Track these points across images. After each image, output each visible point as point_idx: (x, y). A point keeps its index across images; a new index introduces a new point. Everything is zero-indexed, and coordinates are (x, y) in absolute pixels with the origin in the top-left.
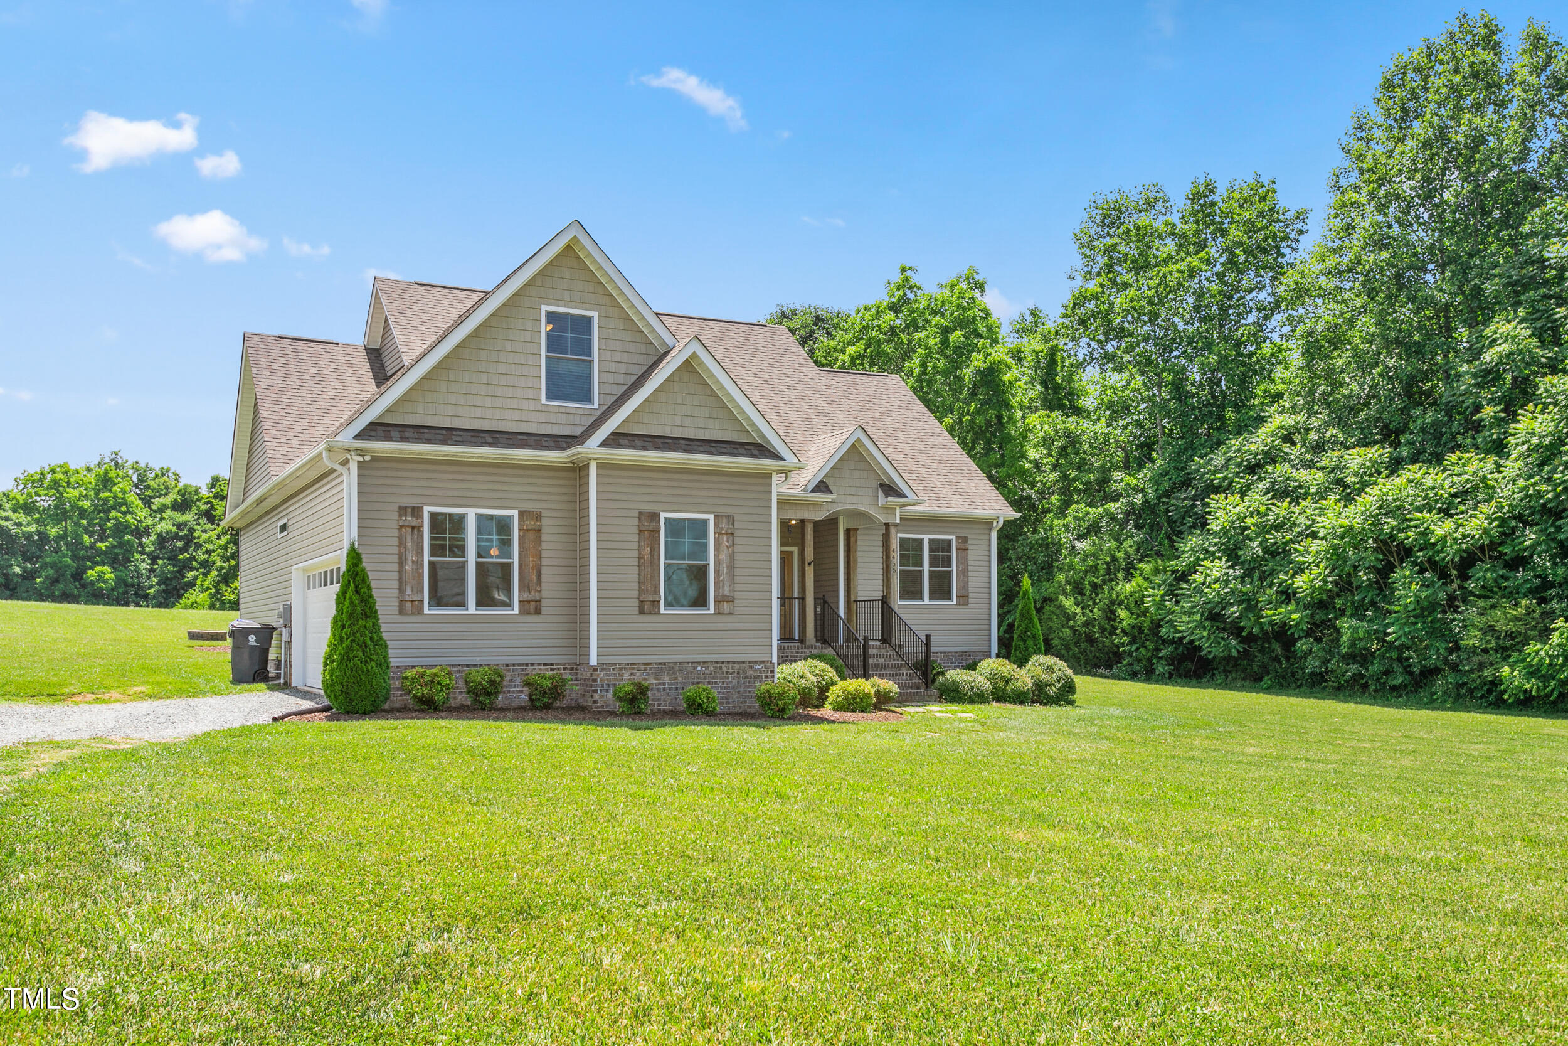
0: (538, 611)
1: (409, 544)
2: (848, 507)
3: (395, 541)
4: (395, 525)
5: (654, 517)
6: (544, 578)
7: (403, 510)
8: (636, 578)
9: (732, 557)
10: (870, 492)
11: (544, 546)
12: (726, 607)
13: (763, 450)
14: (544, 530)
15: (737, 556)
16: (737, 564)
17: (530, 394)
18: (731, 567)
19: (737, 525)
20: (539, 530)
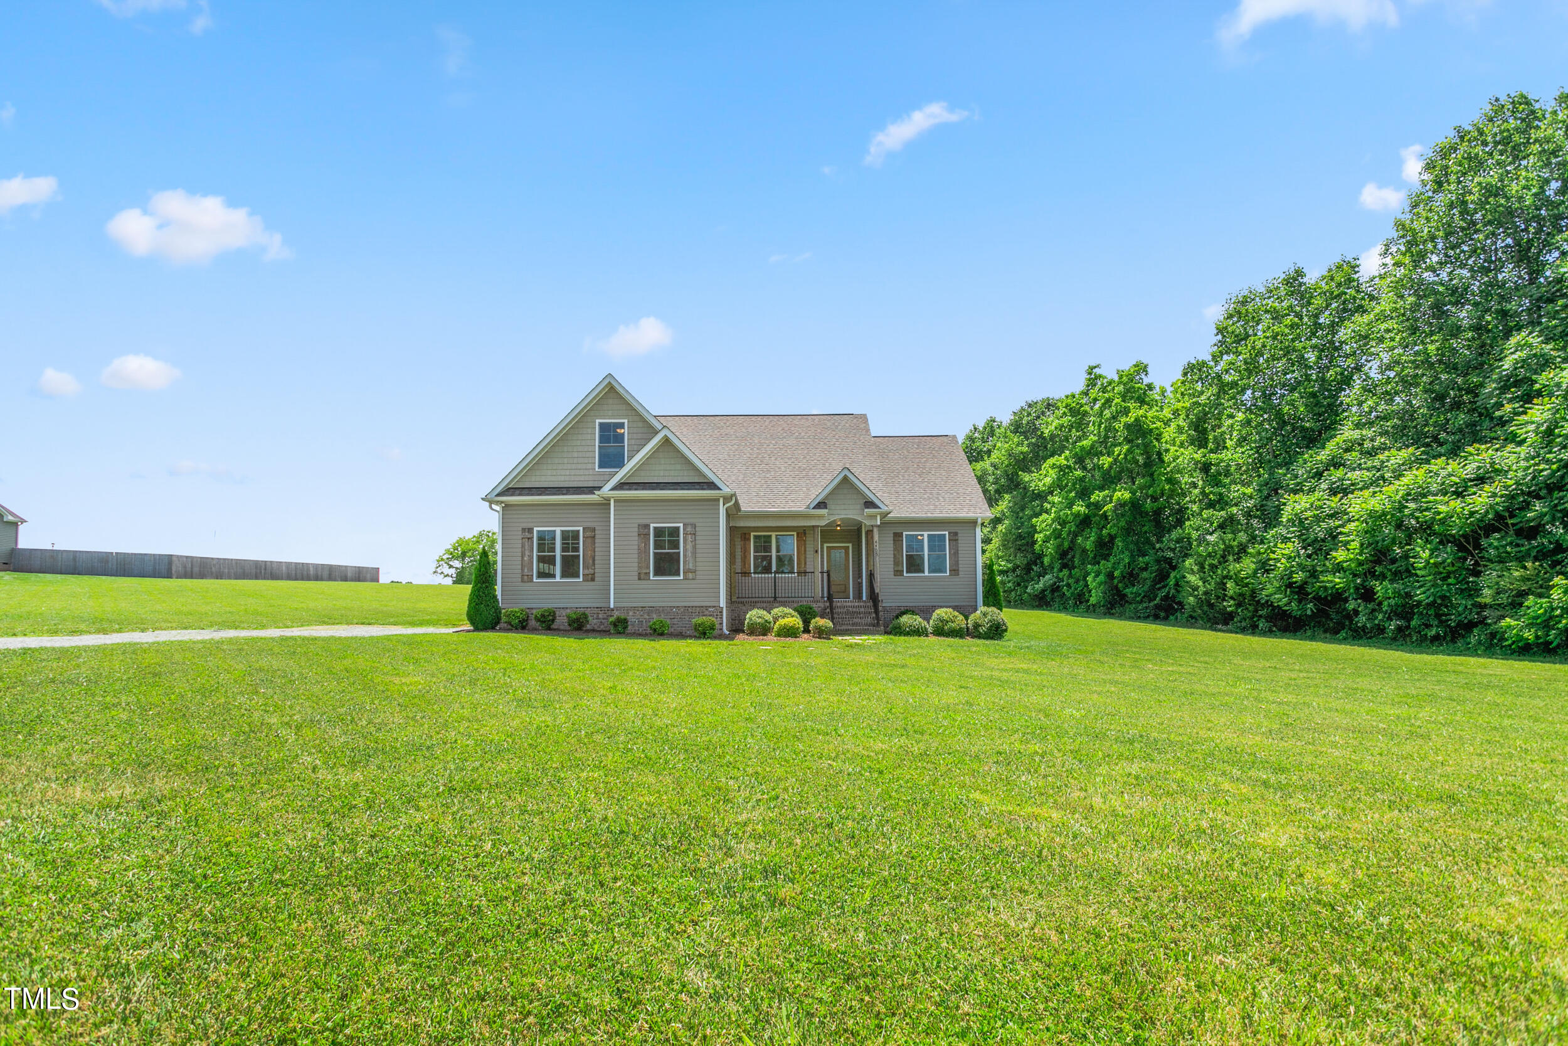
0: (593, 580)
1: (526, 547)
2: (843, 517)
3: (520, 546)
4: (520, 537)
5: (647, 526)
6: (596, 562)
7: (524, 530)
8: (636, 560)
9: (694, 547)
10: (858, 507)
11: (597, 545)
12: (690, 575)
13: (712, 486)
14: (597, 536)
15: (697, 546)
16: (698, 551)
17: (590, 466)
18: (694, 553)
19: (697, 529)
20: (594, 537)
